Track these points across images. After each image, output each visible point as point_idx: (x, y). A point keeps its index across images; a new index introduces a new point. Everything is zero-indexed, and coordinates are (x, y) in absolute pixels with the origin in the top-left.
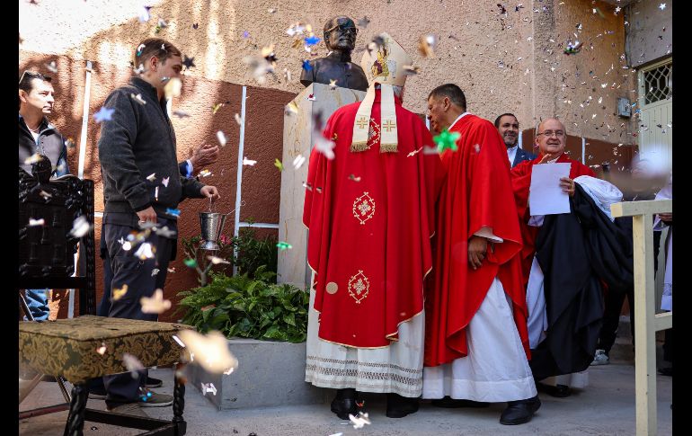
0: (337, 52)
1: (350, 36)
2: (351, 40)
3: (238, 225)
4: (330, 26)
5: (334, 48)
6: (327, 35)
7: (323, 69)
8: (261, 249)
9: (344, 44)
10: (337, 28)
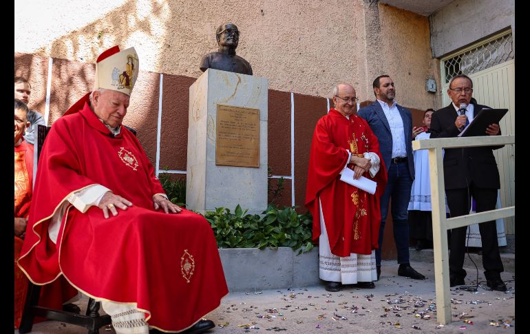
0: (225, 48)
1: (234, 36)
2: (236, 39)
3: (158, 172)
4: (221, 29)
5: (224, 45)
6: (218, 36)
7: (216, 59)
8: (174, 188)
9: (230, 42)
10: (225, 32)
